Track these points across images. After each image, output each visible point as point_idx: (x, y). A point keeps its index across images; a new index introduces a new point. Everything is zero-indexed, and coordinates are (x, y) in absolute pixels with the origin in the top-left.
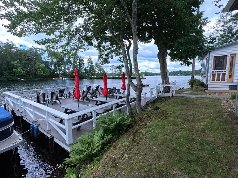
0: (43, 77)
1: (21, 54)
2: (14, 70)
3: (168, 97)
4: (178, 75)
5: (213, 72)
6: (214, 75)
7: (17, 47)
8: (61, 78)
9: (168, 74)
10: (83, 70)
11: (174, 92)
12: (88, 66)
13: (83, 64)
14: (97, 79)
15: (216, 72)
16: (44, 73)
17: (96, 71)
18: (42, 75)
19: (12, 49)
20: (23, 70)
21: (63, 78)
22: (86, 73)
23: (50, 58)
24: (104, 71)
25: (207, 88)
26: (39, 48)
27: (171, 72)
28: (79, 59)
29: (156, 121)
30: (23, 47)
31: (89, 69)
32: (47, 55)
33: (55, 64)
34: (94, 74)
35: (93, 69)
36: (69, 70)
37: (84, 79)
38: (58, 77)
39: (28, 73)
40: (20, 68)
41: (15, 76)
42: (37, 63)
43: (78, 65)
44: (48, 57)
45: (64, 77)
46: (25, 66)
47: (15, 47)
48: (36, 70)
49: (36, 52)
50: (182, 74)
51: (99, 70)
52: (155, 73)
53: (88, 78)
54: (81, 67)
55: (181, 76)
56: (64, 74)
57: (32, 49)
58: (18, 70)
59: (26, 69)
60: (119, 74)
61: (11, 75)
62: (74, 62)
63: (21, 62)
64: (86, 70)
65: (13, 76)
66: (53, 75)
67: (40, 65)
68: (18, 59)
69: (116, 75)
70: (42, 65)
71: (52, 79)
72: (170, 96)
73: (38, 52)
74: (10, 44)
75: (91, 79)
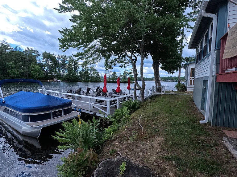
0: (37, 79)
1: (16, 55)
2: (8, 71)
3: (160, 95)
4: (169, 80)
5: (191, 78)
6: (191, 81)
7: (12, 48)
8: (55, 80)
9: (160, 80)
10: (78, 73)
11: (164, 92)
12: (83, 69)
13: (78, 67)
14: (91, 82)
15: (192, 78)
16: (39, 75)
17: (91, 75)
18: (37, 76)
19: (7, 50)
20: (17, 71)
21: (58, 81)
22: (80, 76)
23: (45, 60)
24: (99, 75)
25: (187, 90)
26: (34, 50)
27: (163, 77)
28: (74, 62)
29: (153, 104)
30: (19, 49)
31: (84, 72)
32: (42, 58)
33: (50, 66)
34: (89, 77)
35: (88, 72)
36: (63, 73)
37: (78, 82)
38: (53, 79)
39: (23, 75)
40: (15, 69)
41: (9, 77)
42: (32, 64)
43: (72, 68)
44: (43, 60)
45: (59, 79)
46: (19, 67)
47: (10, 48)
48: (30, 72)
49: (31, 54)
50: (173, 79)
51: (94, 74)
52: (147, 78)
53: (82, 81)
54: (75, 69)
55: (172, 81)
56: (59, 77)
57: (27, 50)
58: (13, 71)
59: (20, 71)
60: (114, 78)
61: (5, 76)
62: (69, 65)
63: (16, 63)
64: (80, 73)
65: (6, 76)
66: (48, 77)
67: (35, 67)
68: (13, 60)
69: (110, 79)
70: (37, 67)
71: (46, 81)
72: (162, 94)
73: (33, 53)
74: (5, 44)
75: (86, 82)
